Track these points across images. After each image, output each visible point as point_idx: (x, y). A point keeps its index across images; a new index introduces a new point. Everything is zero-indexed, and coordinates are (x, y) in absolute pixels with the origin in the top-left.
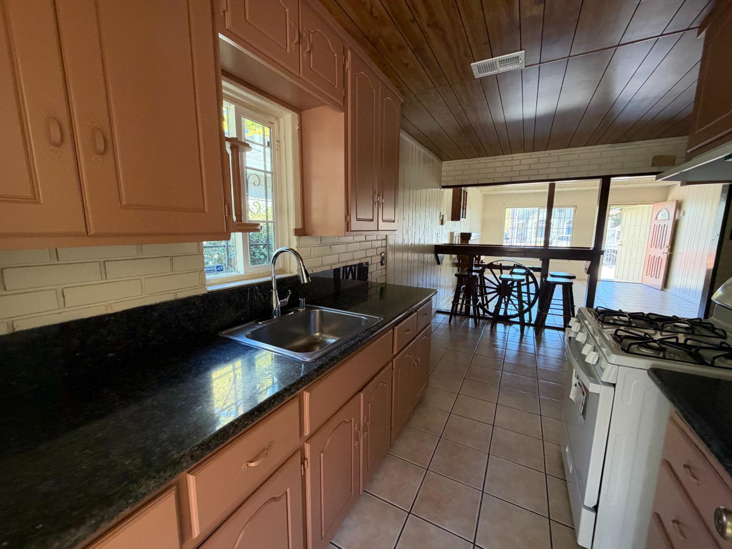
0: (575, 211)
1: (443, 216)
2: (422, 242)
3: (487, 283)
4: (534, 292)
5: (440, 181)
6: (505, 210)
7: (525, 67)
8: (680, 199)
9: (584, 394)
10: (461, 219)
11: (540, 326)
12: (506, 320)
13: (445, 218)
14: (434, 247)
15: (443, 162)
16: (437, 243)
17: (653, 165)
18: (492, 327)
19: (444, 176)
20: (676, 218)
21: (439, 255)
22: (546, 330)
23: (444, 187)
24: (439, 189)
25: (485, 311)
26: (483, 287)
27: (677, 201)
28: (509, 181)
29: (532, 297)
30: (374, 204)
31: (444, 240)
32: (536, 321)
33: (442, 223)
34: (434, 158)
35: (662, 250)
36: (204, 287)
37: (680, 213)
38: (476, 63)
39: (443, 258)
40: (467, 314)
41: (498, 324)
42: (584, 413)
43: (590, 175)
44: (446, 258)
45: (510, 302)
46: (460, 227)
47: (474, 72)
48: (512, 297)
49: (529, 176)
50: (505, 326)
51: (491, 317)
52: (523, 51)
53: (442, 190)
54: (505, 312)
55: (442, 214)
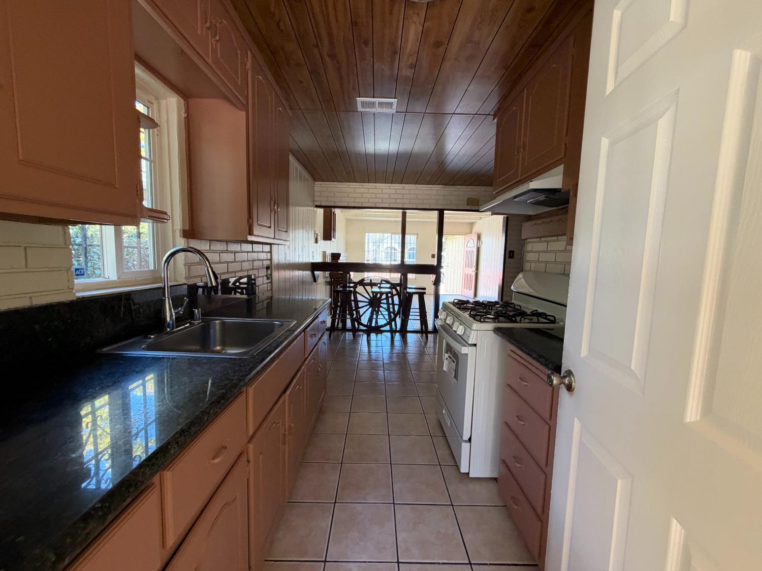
0: (417, 238)
1: (317, 234)
2: (301, 259)
3: (359, 298)
4: (398, 303)
5: (314, 201)
6: (365, 234)
7: (396, 112)
8: (479, 232)
9: (454, 362)
10: (332, 239)
11: (404, 331)
12: (378, 330)
13: (319, 238)
14: (310, 265)
15: (316, 183)
16: (313, 261)
17: (468, 204)
18: (368, 337)
19: (317, 196)
20: (478, 246)
21: (316, 272)
22: (408, 334)
23: (317, 206)
24: (313, 208)
25: (360, 323)
26: (356, 301)
27: (478, 234)
28: (374, 206)
29: (396, 308)
30: (271, 211)
31: (319, 259)
32: (401, 329)
33: (316, 242)
34: (309, 178)
35: (472, 270)
36: (72, 292)
37: (480, 242)
38: (361, 98)
39: (318, 275)
40: (344, 329)
41: (371, 334)
42: (456, 377)
43: (432, 208)
44: (321, 276)
45: (380, 313)
46: (330, 247)
47: (358, 105)
48: (381, 309)
49: (389, 204)
50: (377, 335)
51: (364, 328)
52: (396, 100)
53: (315, 209)
54: (376, 322)
55: (316, 233)
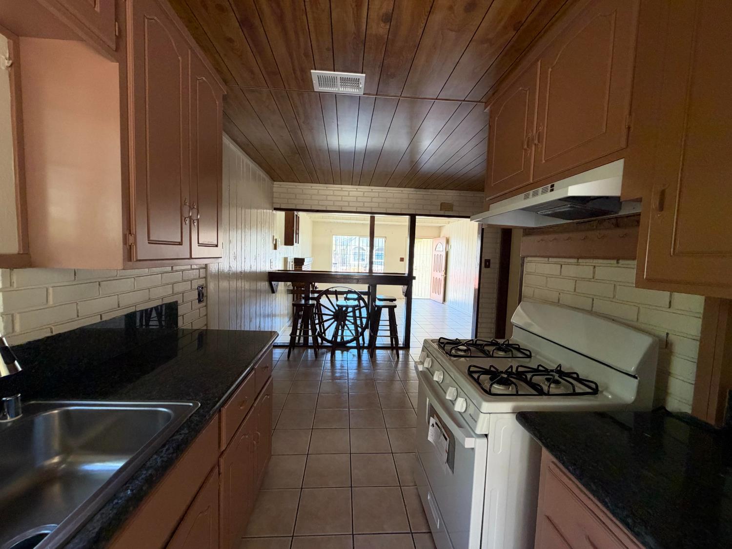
2: (254, 269)
3: (324, 311)
5: (272, 203)
6: (333, 236)
8: (447, 236)
9: (446, 439)
10: (294, 244)
12: (343, 346)
13: (279, 243)
14: (267, 274)
15: (275, 183)
16: (270, 270)
17: (441, 210)
18: (332, 357)
19: (276, 198)
20: (447, 250)
21: (273, 283)
22: (377, 351)
23: (276, 209)
24: (271, 211)
25: (323, 339)
26: (321, 315)
28: (340, 210)
30: (182, 220)
31: (278, 267)
32: (369, 344)
33: (275, 248)
34: (264, 176)
35: (441, 274)
38: (317, 71)
39: (277, 286)
40: (306, 345)
41: (336, 352)
43: (403, 212)
44: (281, 286)
45: (346, 328)
46: (293, 252)
47: (314, 82)
48: (347, 322)
50: (342, 353)
52: (364, 75)
53: (274, 212)
54: (342, 338)
55: (275, 238)
